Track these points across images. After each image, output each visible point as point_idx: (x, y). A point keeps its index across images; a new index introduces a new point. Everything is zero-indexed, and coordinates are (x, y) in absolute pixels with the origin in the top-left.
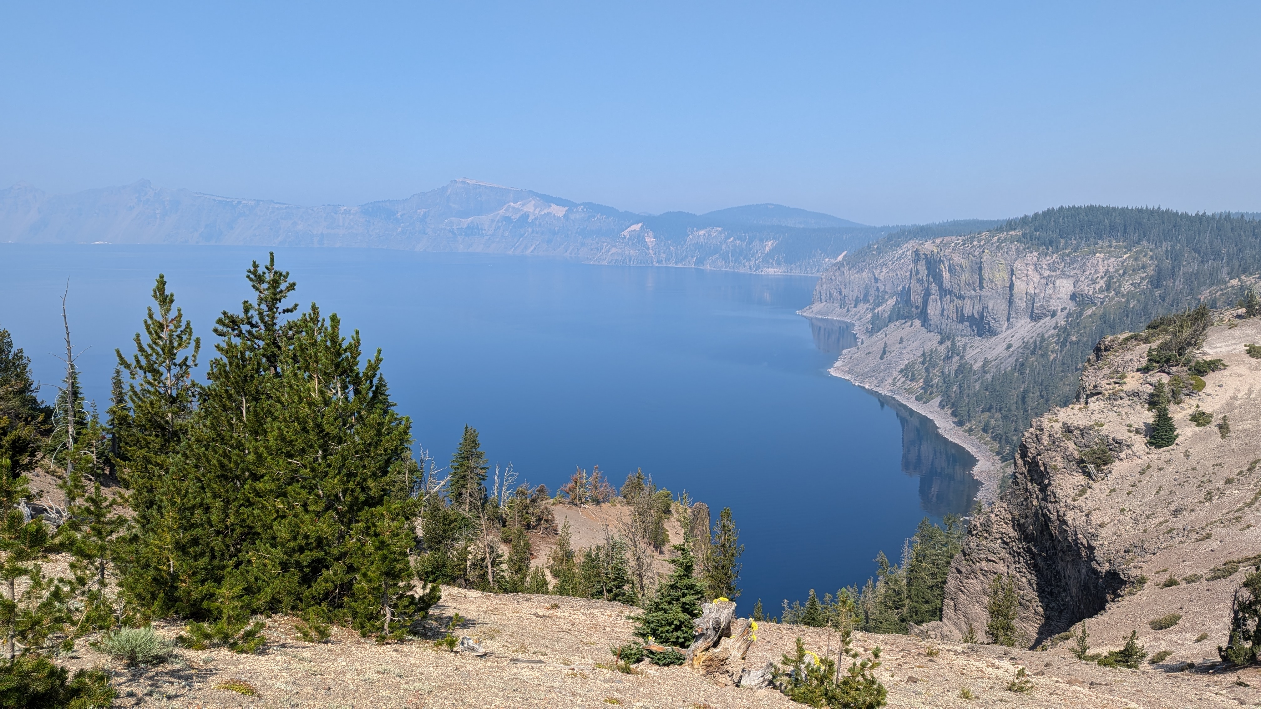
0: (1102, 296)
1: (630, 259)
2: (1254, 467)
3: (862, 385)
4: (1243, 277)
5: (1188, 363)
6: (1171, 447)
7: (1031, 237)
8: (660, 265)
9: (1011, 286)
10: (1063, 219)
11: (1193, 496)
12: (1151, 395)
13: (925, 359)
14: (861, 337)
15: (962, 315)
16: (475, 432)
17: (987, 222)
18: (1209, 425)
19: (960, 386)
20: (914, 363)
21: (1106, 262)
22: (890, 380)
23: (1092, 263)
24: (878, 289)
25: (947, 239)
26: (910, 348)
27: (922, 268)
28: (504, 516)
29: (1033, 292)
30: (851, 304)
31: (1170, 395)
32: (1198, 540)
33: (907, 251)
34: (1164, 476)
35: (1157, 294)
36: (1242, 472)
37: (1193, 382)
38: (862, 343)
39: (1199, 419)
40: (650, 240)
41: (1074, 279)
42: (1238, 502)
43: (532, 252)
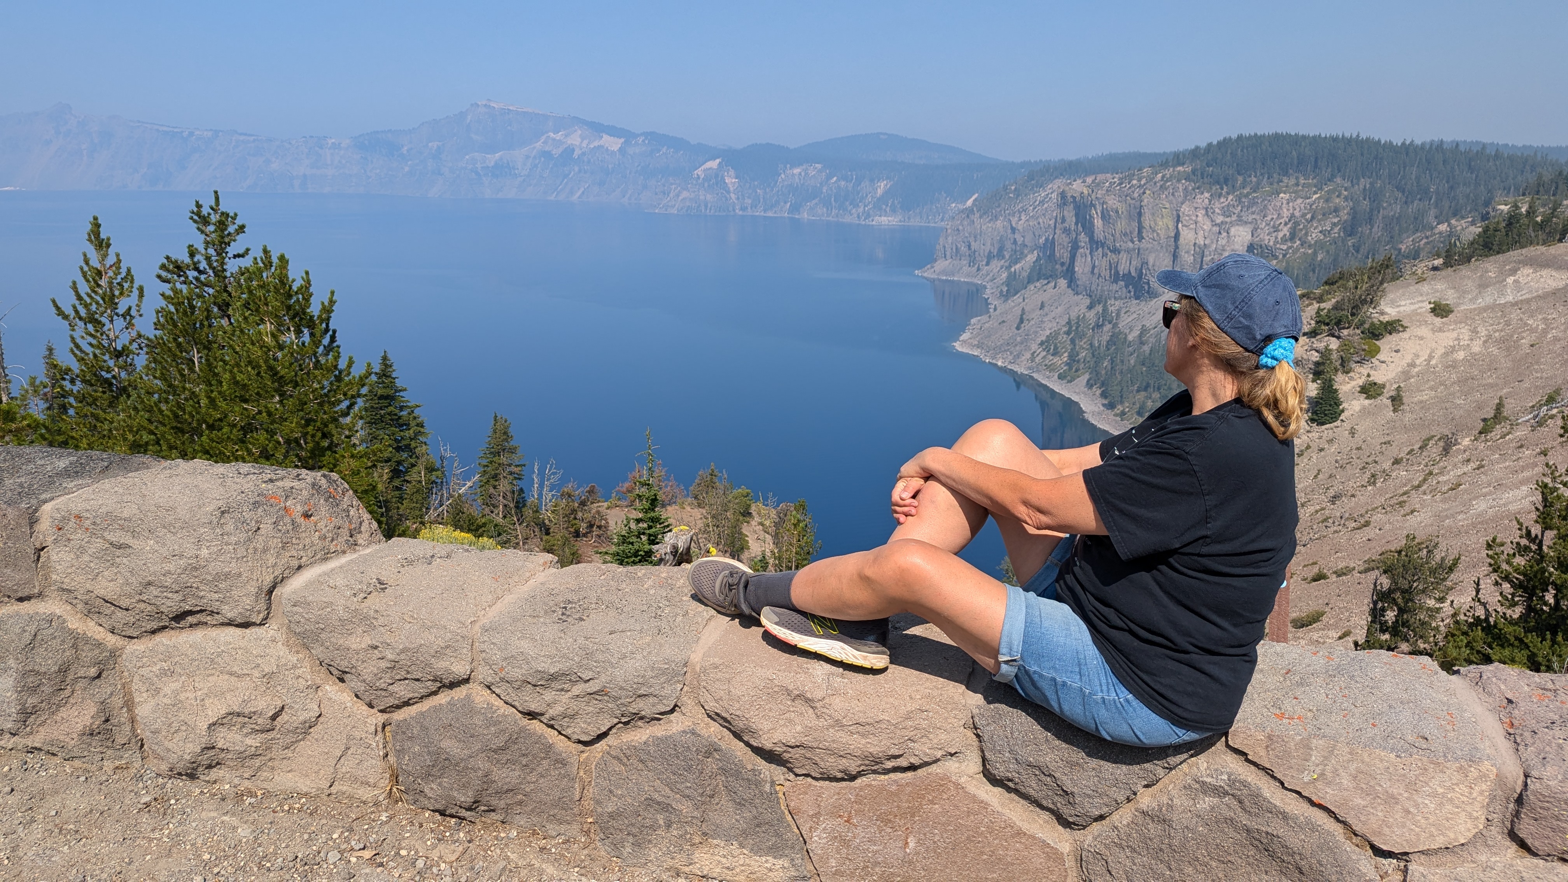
0: (1285, 247)
1: (706, 207)
2: (1427, 445)
3: (994, 361)
4: (1453, 222)
5: (1362, 325)
6: (1335, 424)
7: (1202, 174)
8: (745, 213)
9: (1177, 236)
10: (1242, 151)
11: (1354, 479)
12: (1317, 364)
13: (1071, 327)
14: (994, 302)
15: (1117, 273)
16: (506, 421)
17: (1150, 155)
18: (1381, 398)
19: (1112, 361)
20: (1057, 333)
21: (1291, 204)
22: (1028, 355)
23: (1275, 205)
24: (1015, 241)
25: (1100, 177)
26: (1053, 314)
27: (1070, 214)
28: (547, 522)
29: (1202, 243)
30: (982, 261)
31: (1338, 364)
32: (1355, 529)
33: (1052, 193)
34: (1324, 457)
35: (1350, 243)
36: (1412, 450)
37: (1366, 347)
38: (995, 309)
39: (1370, 390)
40: (731, 180)
41: (1252, 226)
42: (1405, 485)
43: (579, 198)
